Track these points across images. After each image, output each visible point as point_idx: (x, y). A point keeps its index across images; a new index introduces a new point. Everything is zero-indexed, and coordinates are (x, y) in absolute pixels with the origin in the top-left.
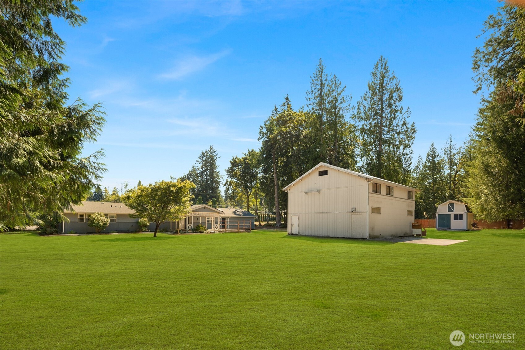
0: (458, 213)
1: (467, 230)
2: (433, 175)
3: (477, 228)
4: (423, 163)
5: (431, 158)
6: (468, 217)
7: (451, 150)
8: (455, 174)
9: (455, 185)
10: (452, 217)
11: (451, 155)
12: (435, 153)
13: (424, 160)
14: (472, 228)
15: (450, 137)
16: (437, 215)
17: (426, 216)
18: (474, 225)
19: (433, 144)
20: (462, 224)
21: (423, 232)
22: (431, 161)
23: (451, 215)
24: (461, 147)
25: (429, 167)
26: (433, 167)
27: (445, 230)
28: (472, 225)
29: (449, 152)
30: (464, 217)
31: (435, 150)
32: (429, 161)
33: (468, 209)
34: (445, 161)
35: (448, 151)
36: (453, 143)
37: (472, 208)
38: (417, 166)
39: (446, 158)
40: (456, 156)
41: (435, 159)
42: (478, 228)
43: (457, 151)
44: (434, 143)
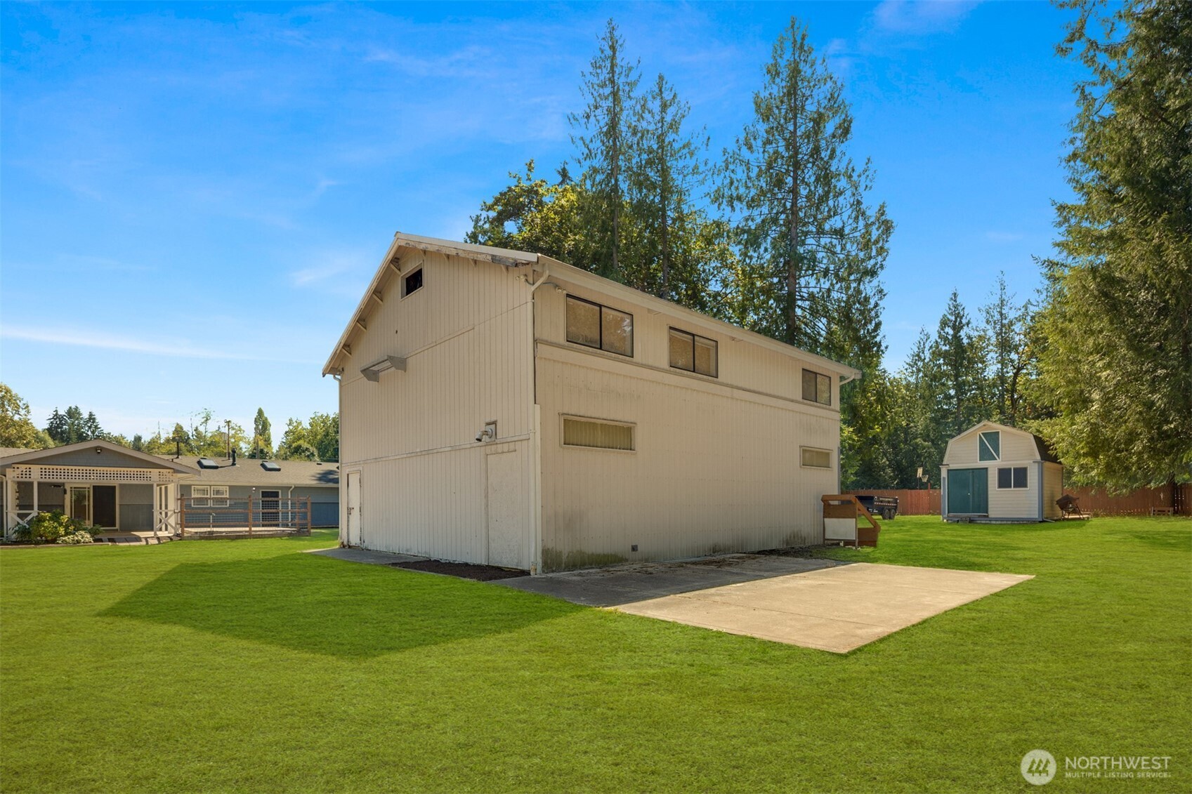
0: (1012, 464)
1: (1043, 521)
2: (957, 376)
3: (1075, 512)
4: (931, 347)
5: (951, 332)
6: (1046, 479)
7: (1004, 312)
8: (1016, 375)
9: (1014, 402)
10: (993, 479)
11: (1003, 325)
12: (961, 318)
13: (934, 337)
14: (1059, 512)
15: (1001, 276)
16: (944, 474)
17: (925, 480)
18: (1065, 503)
19: (955, 295)
20: (1025, 501)
21: (861, 532)
22: (950, 337)
23: (989, 472)
24: (1029, 302)
25: (945, 355)
26: (956, 353)
27: (971, 521)
28: (1058, 502)
29: (997, 317)
30: (1033, 477)
31: (960, 308)
32: (946, 339)
33: (1043, 446)
34: (989, 339)
35: (996, 314)
36: (1009, 291)
37: (1058, 442)
38: (918, 355)
39: (991, 333)
40: (1017, 327)
41: (962, 333)
42: (1079, 513)
43: (1020, 313)
44: (958, 293)
